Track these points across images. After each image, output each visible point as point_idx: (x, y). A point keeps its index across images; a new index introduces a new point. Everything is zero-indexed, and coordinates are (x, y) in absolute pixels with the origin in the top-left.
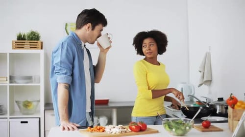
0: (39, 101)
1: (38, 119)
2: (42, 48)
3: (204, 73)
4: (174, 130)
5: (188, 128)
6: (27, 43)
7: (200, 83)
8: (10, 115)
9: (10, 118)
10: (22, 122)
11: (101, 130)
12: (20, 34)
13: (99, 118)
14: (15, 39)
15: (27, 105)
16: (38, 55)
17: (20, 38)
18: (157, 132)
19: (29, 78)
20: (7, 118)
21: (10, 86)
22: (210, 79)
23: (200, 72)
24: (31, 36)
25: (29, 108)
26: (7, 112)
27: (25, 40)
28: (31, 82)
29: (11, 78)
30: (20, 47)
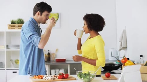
3: (122, 43)
6: (17, 25)
9: (7, 70)
10: (13, 72)
11: (41, 78)
12: (12, 21)
13: (59, 70)
14: (10, 23)
15: (17, 62)
17: (13, 23)
19: (18, 46)
20: (4, 70)
21: (6, 51)
22: (125, 46)
23: (120, 42)
24: (18, 22)
25: (18, 64)
26: (5, 66)
27: (15, 23)
29: (7, 46)
30: (13, 28)
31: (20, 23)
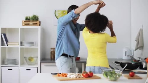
0: (37, 57)
1: (37, 68)
2: (40, 26)
3: (138, 42)
4: (109, 77)
5: (118, 76)
6: (31, 22)
7: (136, 48)
8: (20, 65)
9: (20, 67)
10: (27, 70)
11: (65, 76)
12: (27, 17)
14: (24, 20)
15: (30, 59)
16: (37, 29)
17: (27, 19)
18: (100, 78)
19: (32, 43)
20: (18, 67)
21: (20, 48)
22: (142, 46)
23: (136, 41)
24: (33, 18)
25: (31, 61)
26: (18, 63)
27: (30, 20)
28: (33, 46)
29: (21, 43)
30: (27, 24)
31: (35, 19)
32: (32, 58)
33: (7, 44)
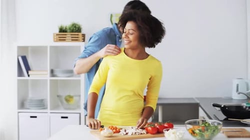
0: (80, 96)
1: (79, 115)
2: (84, 41)
6: (69, 35)
8: (51, 109)
9: (51, 113)
10: (62, 117)
12: (61, 27)
14: (57, 31)
15: (68, 99)
16: (79, 47)
17: (62, 30)
19: (71, 72)
20: (47, 113)
21: (51, 80)
24: (72, 28)
25: (70, 103)
26: (47, 106)
27: (66, 32)
28: (72, 76)
29: (52, 71)
30: (62, 39)
31: (74, 31)
32: (71, 97)
33: (28, 73)
